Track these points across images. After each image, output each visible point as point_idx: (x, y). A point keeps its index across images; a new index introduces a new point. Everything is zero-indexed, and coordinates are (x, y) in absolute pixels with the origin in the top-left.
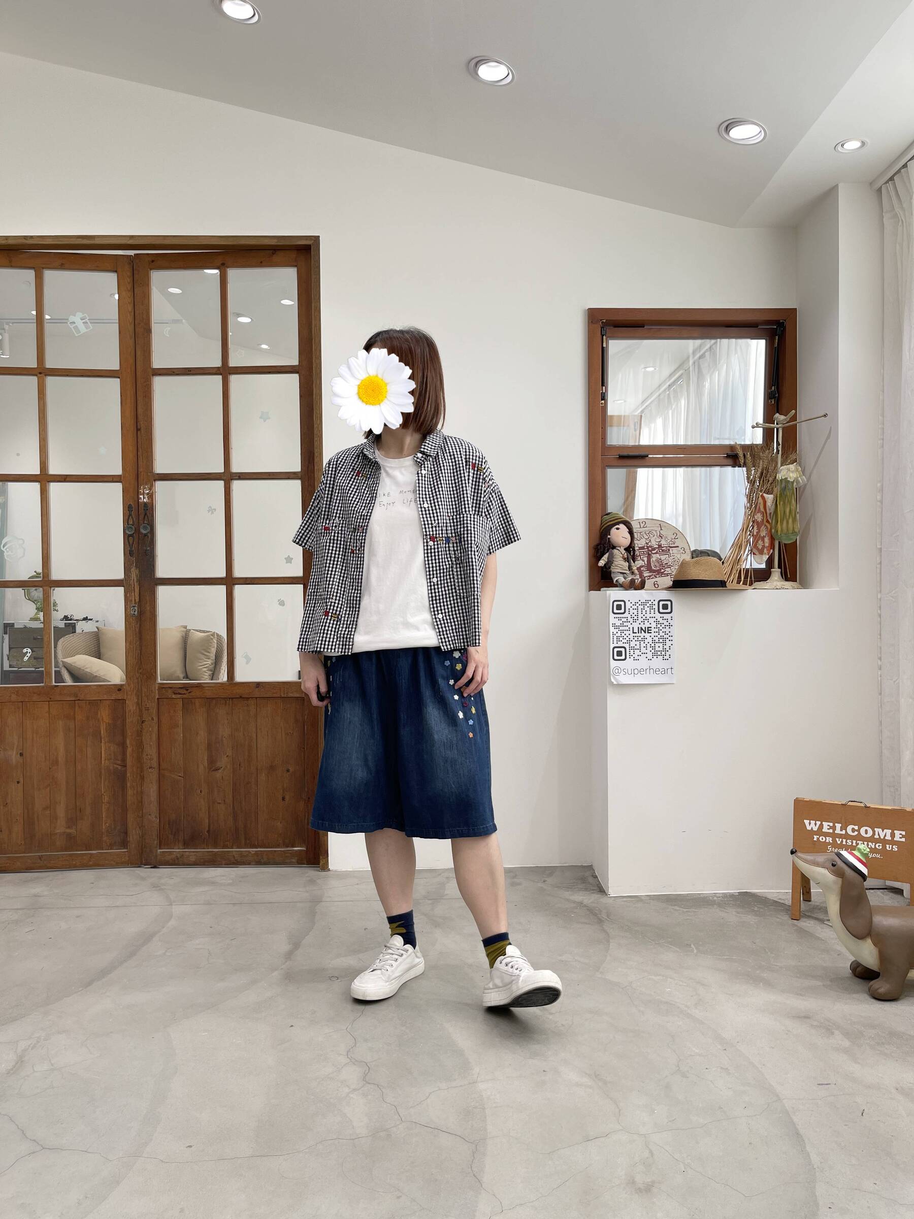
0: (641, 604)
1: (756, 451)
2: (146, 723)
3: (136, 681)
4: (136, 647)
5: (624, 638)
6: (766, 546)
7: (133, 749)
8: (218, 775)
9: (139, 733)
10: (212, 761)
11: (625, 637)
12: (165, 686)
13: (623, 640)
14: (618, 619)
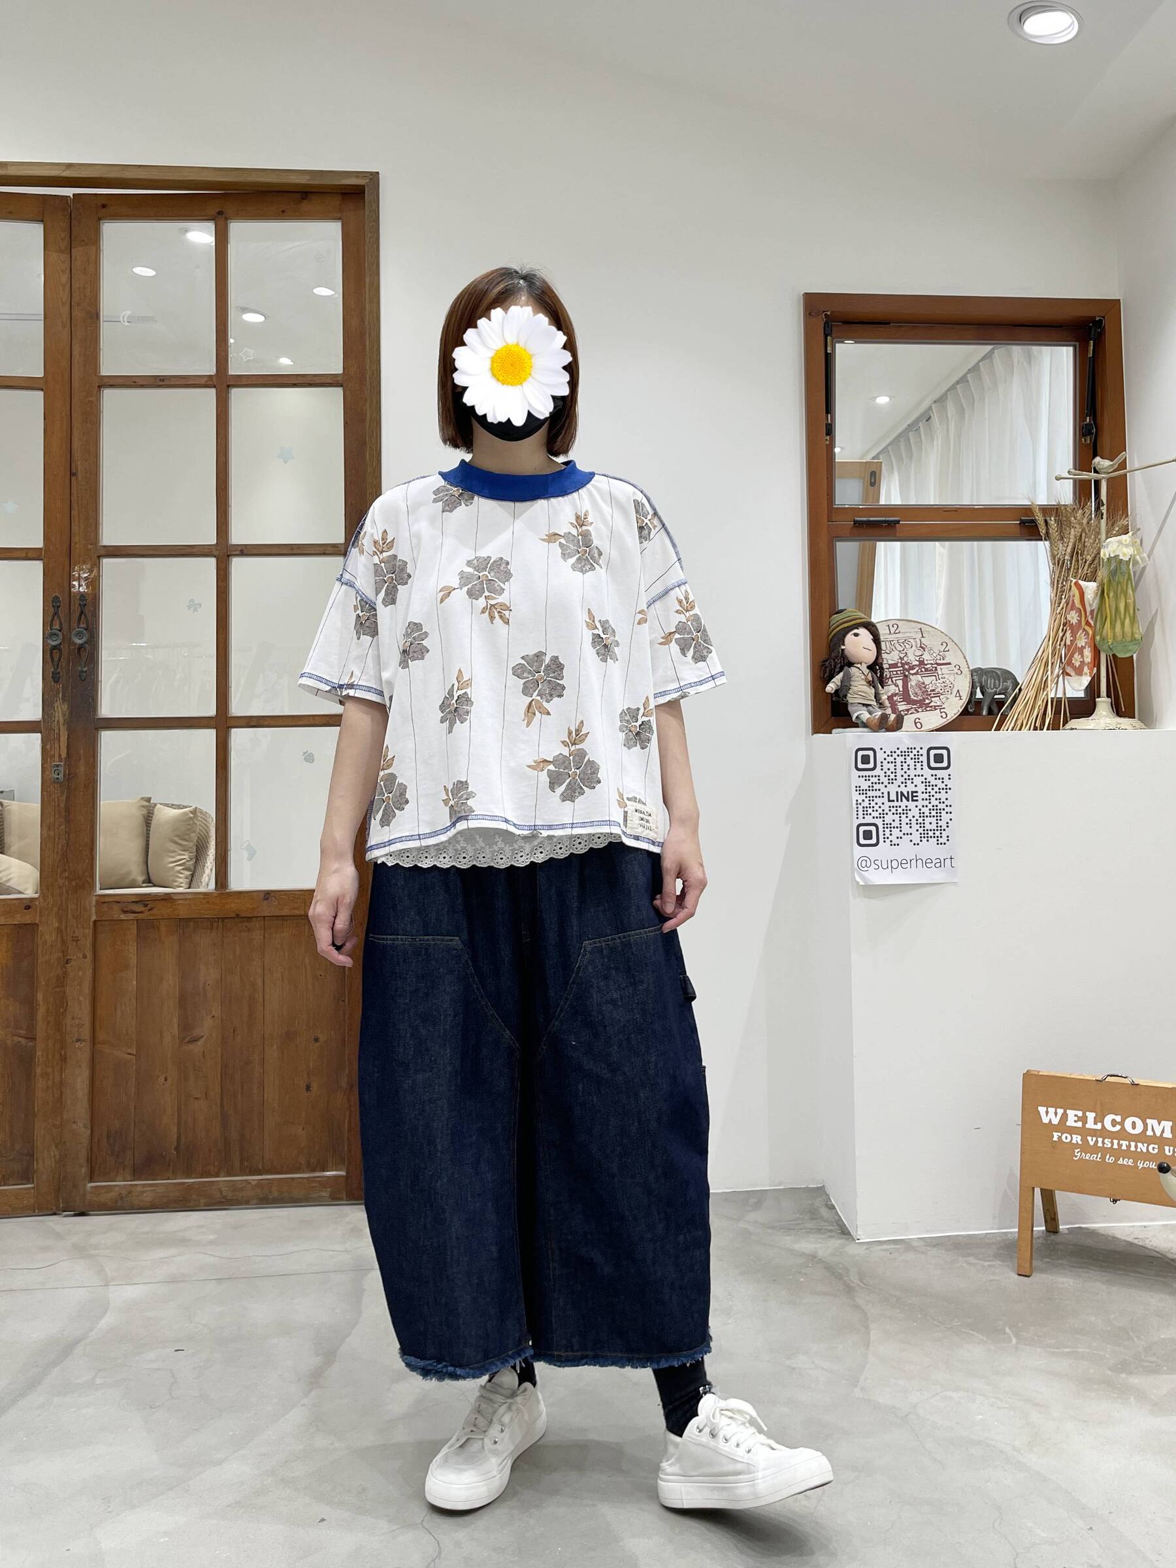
0: (900, 754)
1: (1064, 515)
2: (73, 963)
3: (58, 891)
4: (59, 834)
5: (875, 809)
6: (1086, 662)
7: (48, 1009)
8: (197, 1048)
9: (61, 980)
10: (186, 1026)
11: (876, 807)
12: (107, 900)
13: (872, 813)
14: (864, 778)
